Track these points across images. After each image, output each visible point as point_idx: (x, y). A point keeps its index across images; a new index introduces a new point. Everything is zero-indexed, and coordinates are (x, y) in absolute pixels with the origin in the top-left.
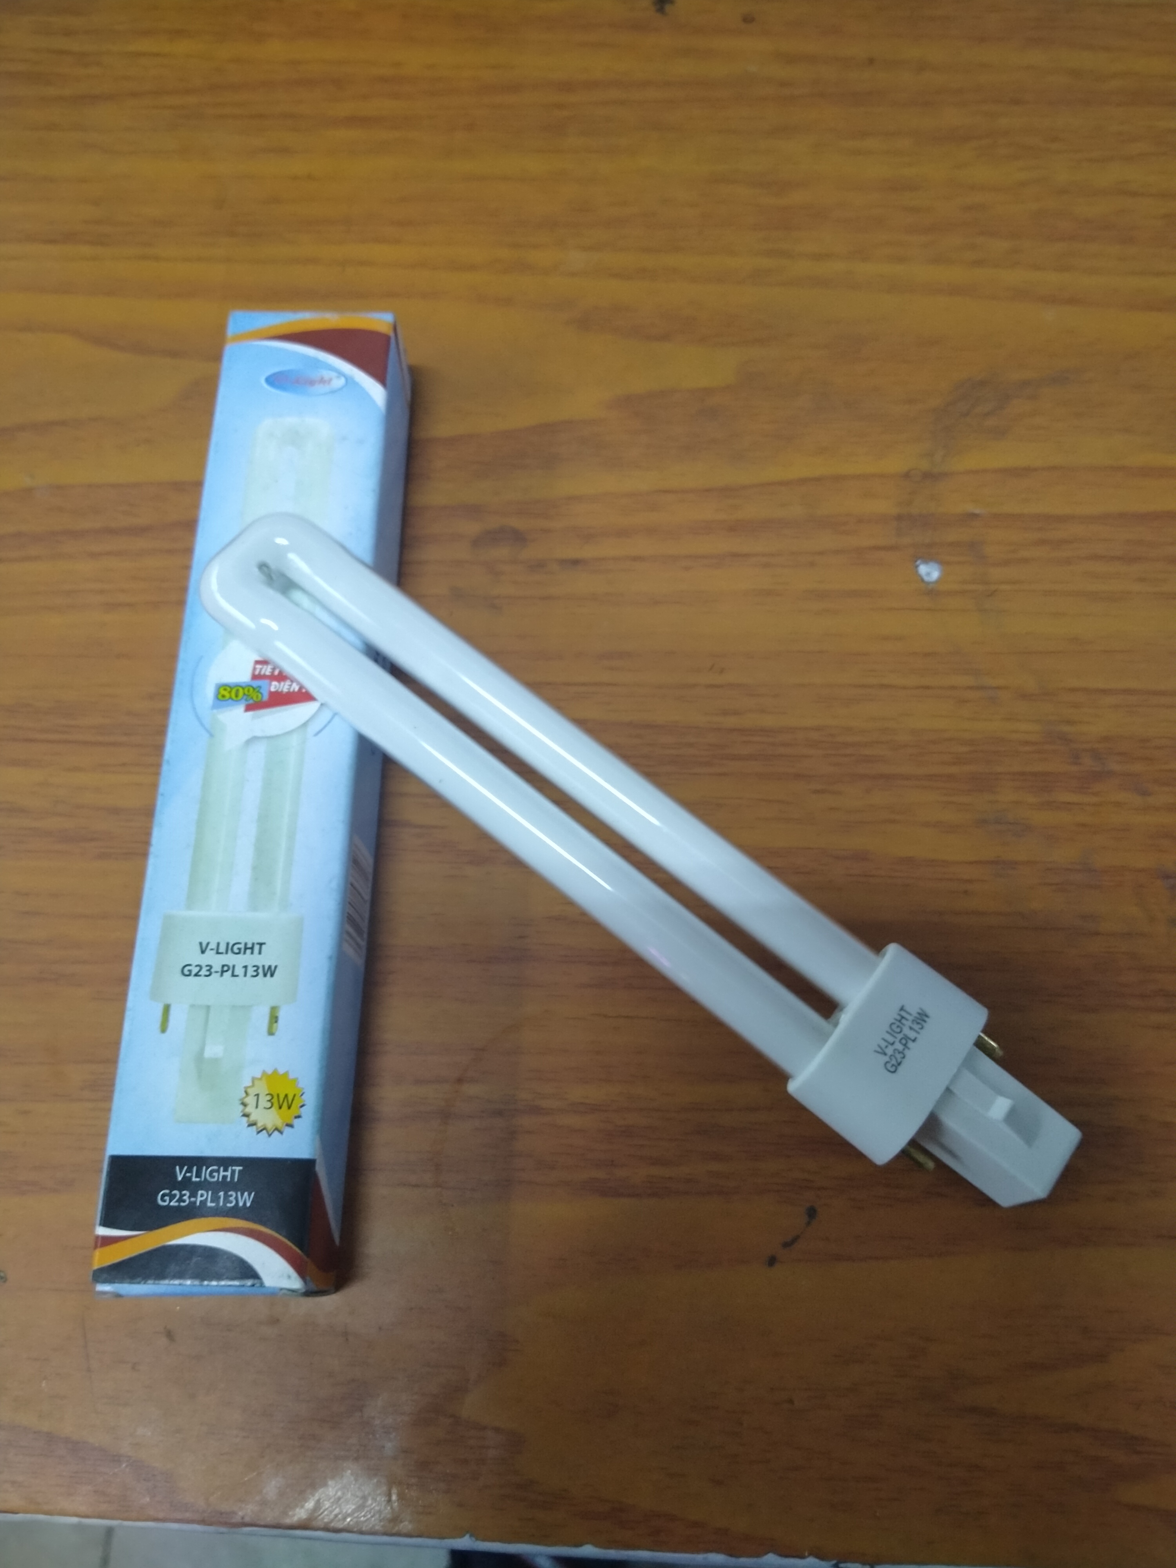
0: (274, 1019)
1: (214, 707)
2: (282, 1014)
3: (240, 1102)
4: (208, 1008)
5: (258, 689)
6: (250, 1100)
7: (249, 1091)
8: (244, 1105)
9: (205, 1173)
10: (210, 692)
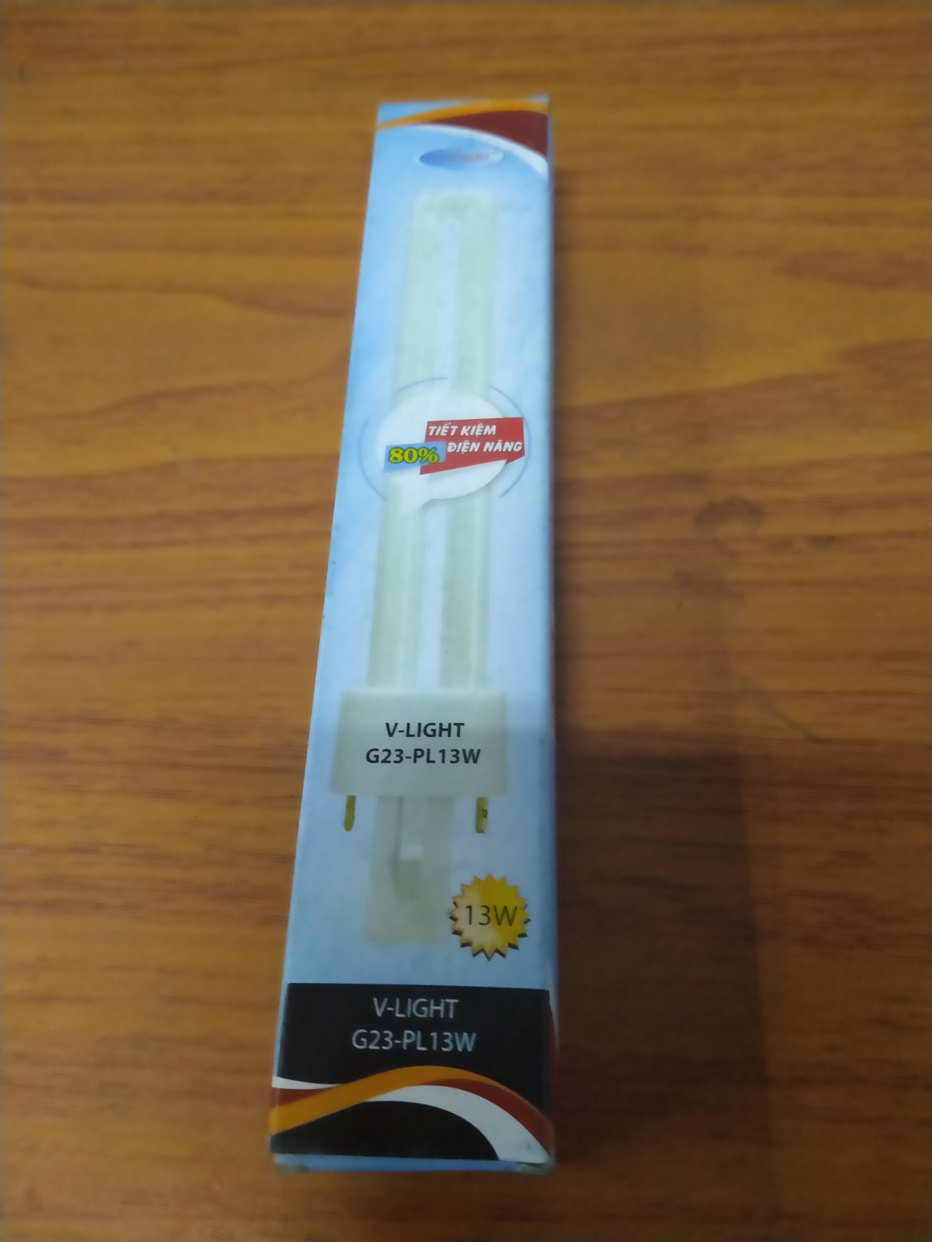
0: (482, 813)
1: (387, 469)
2: (492, 809)
3: (449, 915)
4: (401, 801)
5: (433, 451)
6: (462, 914)
7: (459, 902)
8: (454, 919)
9: (412, 1007)
10: (380, 454)
